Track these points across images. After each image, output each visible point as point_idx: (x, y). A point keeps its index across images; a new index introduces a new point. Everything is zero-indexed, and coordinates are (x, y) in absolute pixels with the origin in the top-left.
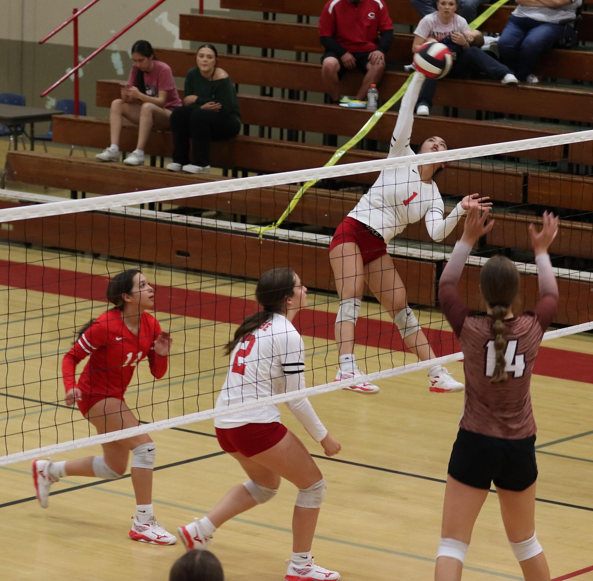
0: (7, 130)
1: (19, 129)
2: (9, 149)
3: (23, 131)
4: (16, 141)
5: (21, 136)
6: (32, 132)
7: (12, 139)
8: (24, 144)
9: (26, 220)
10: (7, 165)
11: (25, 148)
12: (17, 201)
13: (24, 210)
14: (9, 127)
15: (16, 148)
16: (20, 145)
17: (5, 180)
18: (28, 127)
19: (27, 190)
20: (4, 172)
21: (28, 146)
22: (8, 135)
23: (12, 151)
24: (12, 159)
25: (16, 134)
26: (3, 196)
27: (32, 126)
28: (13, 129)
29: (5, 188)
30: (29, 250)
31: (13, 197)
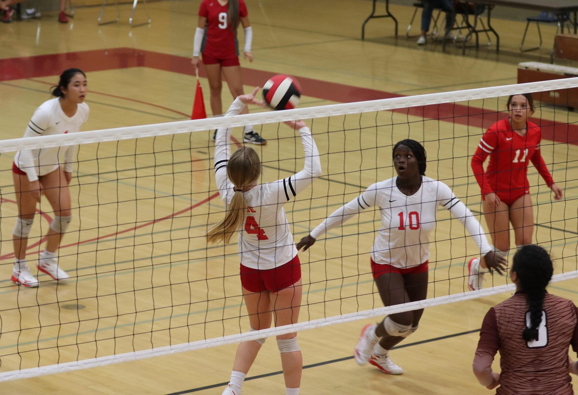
0: (555, 17)
1: (565, 17)
2: (557, 32)
3: (568, 18)
4: (562, 27)
5: (566, 23)
6: (575, 19)
7: (559, 24)
8: (568, 28)
9: (568, 89)
10: (555, 46)
11: (569, 32)
12: (562, 74)
13: (567, 81)
14: (557, 15)
15: (562, 32)
16: (566, 30)
17: (554, 57)
18: (572, 15)
19: (571, 65)
20: (552, 51)
21: (572, 31)
22: (555, 21)
23: (560, 34)
24: (559, 41)
25: (562, 21)
26: (551, 70)
27: (575, 15)
28: (560, 17)
29: (554, 63)
30: (571, 113)
31: (560, 71)
